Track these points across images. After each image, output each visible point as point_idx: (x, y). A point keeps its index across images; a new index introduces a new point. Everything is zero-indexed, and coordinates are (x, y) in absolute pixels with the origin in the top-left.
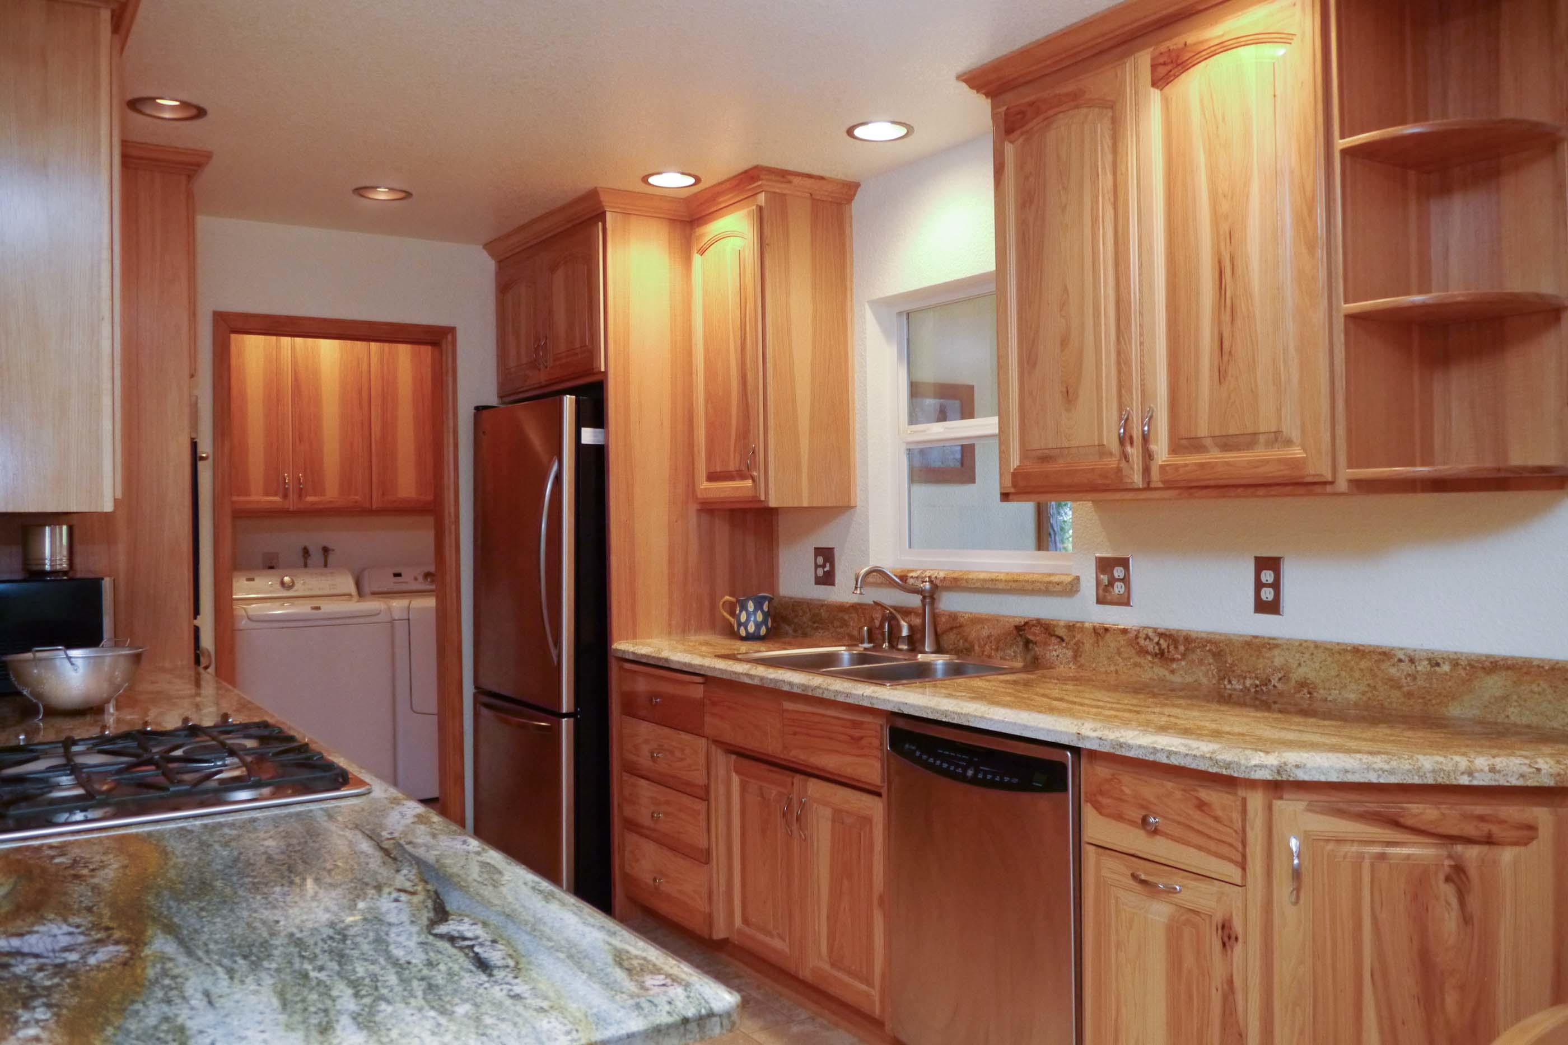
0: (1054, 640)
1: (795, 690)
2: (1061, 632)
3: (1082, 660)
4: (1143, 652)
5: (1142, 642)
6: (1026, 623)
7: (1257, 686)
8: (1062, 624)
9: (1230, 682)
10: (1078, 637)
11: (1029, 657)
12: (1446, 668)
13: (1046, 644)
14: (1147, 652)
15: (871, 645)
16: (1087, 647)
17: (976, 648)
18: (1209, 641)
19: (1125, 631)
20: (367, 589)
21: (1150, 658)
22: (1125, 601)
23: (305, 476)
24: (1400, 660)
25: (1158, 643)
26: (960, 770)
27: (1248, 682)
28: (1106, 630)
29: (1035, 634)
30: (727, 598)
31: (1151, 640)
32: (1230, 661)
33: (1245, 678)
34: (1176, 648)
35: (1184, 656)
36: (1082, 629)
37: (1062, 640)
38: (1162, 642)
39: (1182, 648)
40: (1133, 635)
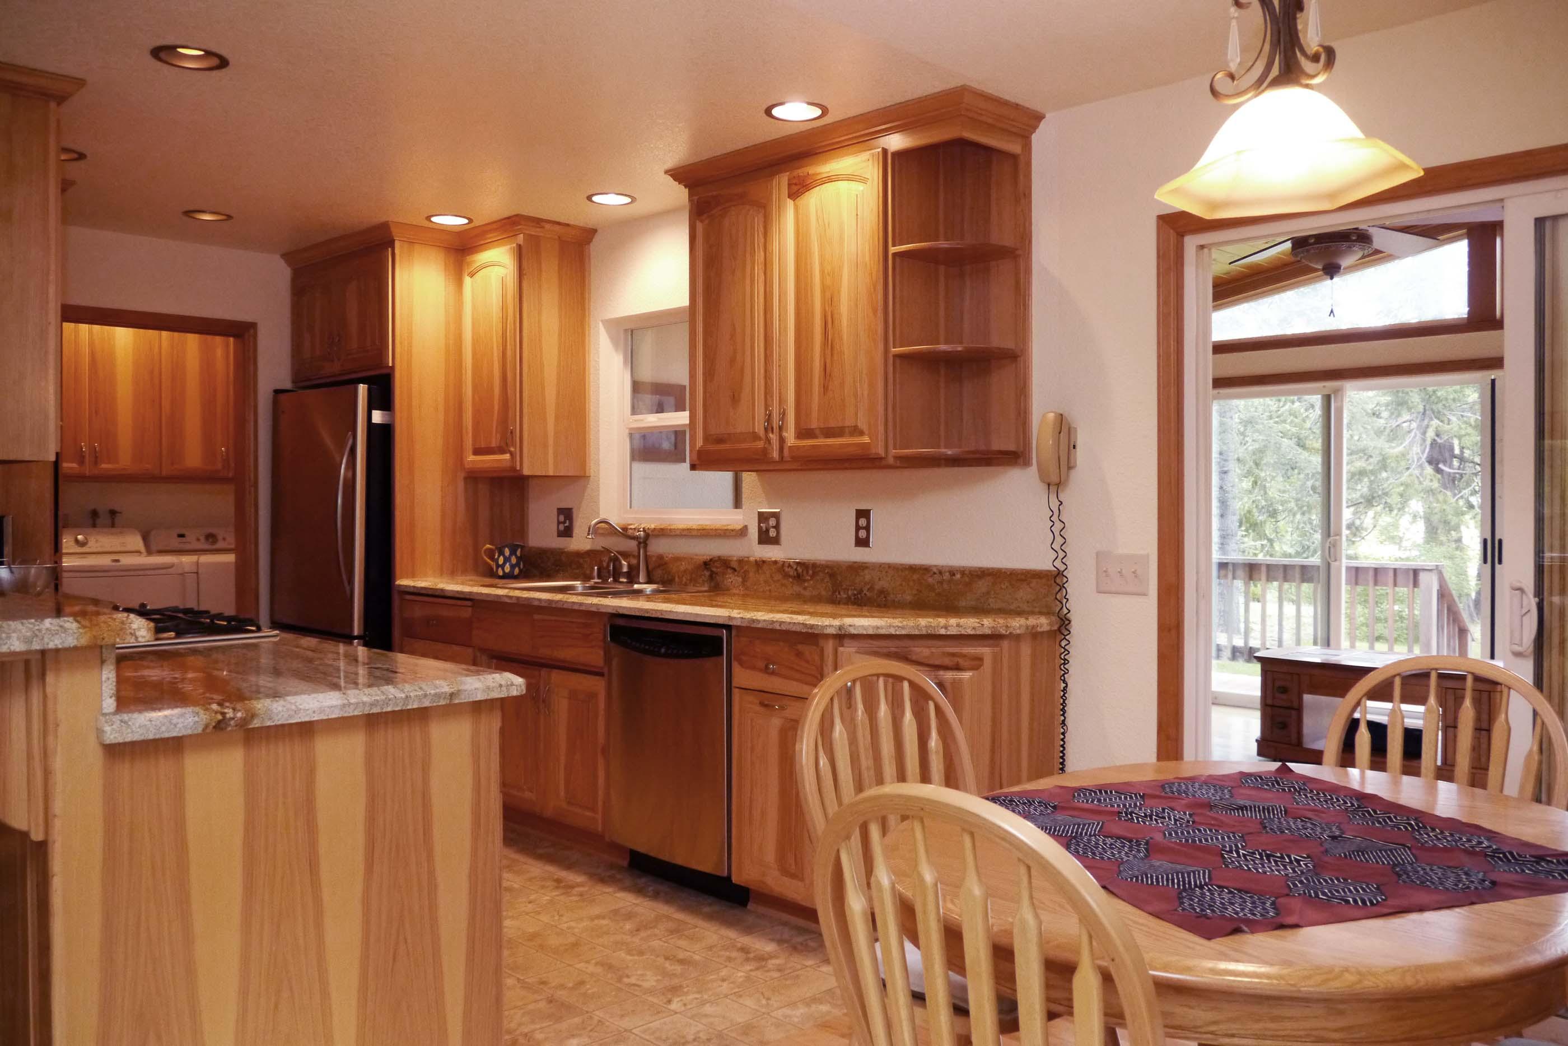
0: (729, 571)
1: (543, 604)
2: (734, 565)
3: (748, 584)
4: (786, 576)
5: (787, 569)
6: (711, 560)
7: (855, 595)
8: (735, 559)
9: (839, 593)
10: (746, 567)
11: (713, 584)
12: (958, 576)
13: (724, 574)
14: (790, 576)
15: (600, 581)
16: (751, 574)
17: (677, 579)
18: (827, 566)
19: (776, 562)
20: (154, 548)
21: (791, 580)
22: (776, 541)
23: (100, 445)
24: (935, 573)
25: (796, 570)
26: (656, 650)
27: (850, 593)
28: (764, 562)
29: (717, 567)
30: (488, 546)
31: (792, 568)
32: (839, 579)
33: (848, 590)
34: (807, 572)
35: (812, 577)
36: (748, 562)
37: (735, 570)
38: (798, 568)
39: (811, 572)
40: (779, 565)
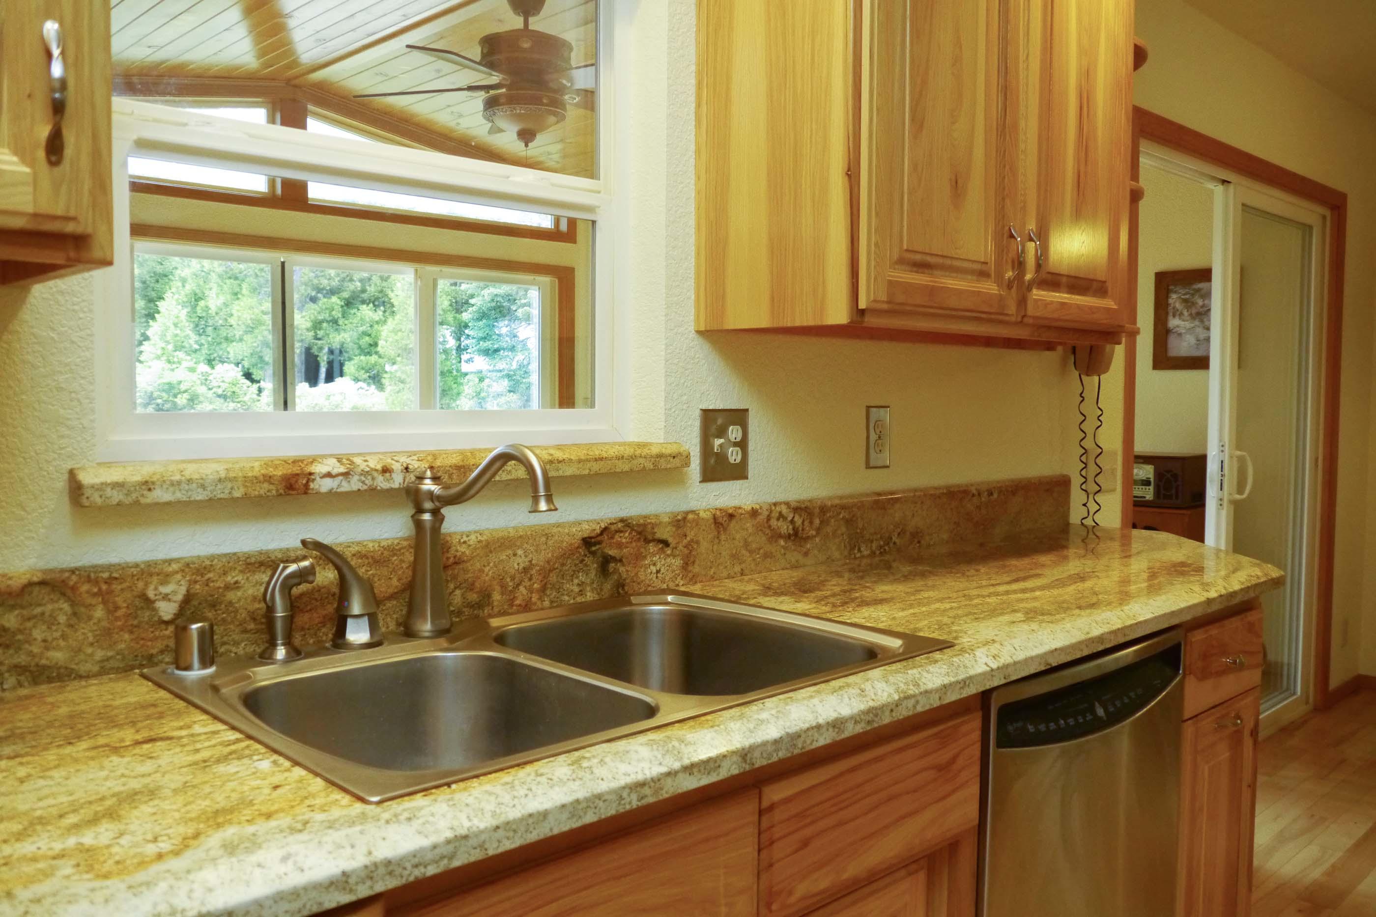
0: (652, 548)
2: (664, 533)
3: (696, 569)
4: (776, 536)
5: (774, 523)
6: (605, 530)
7: (881, 547)
8: (666, 519)
9: (859, 550)
10: (691, 535)
11: (608, 586)
12: (995, 495)
13: (639, 557)
14: (780, 536)
16: (704, 546)
17: (496, 597)
18: (843, 507)
19: (754, 513)
21: (782, 542)
22: (739, 472)
24: (973, 495)
25: (792, 522)
26: (1089, 717)
27: (874, 545)
28: (731, 516)
29: (620, 546)
31: (785, 518)
32: (860, 526)
33: (872, 541)
34: (811, 523)
35: (818, 530)
36: (698, 521)
37: (666, 543)
38: (797, 518)
39: (817, 522)
40: (762, 518)
